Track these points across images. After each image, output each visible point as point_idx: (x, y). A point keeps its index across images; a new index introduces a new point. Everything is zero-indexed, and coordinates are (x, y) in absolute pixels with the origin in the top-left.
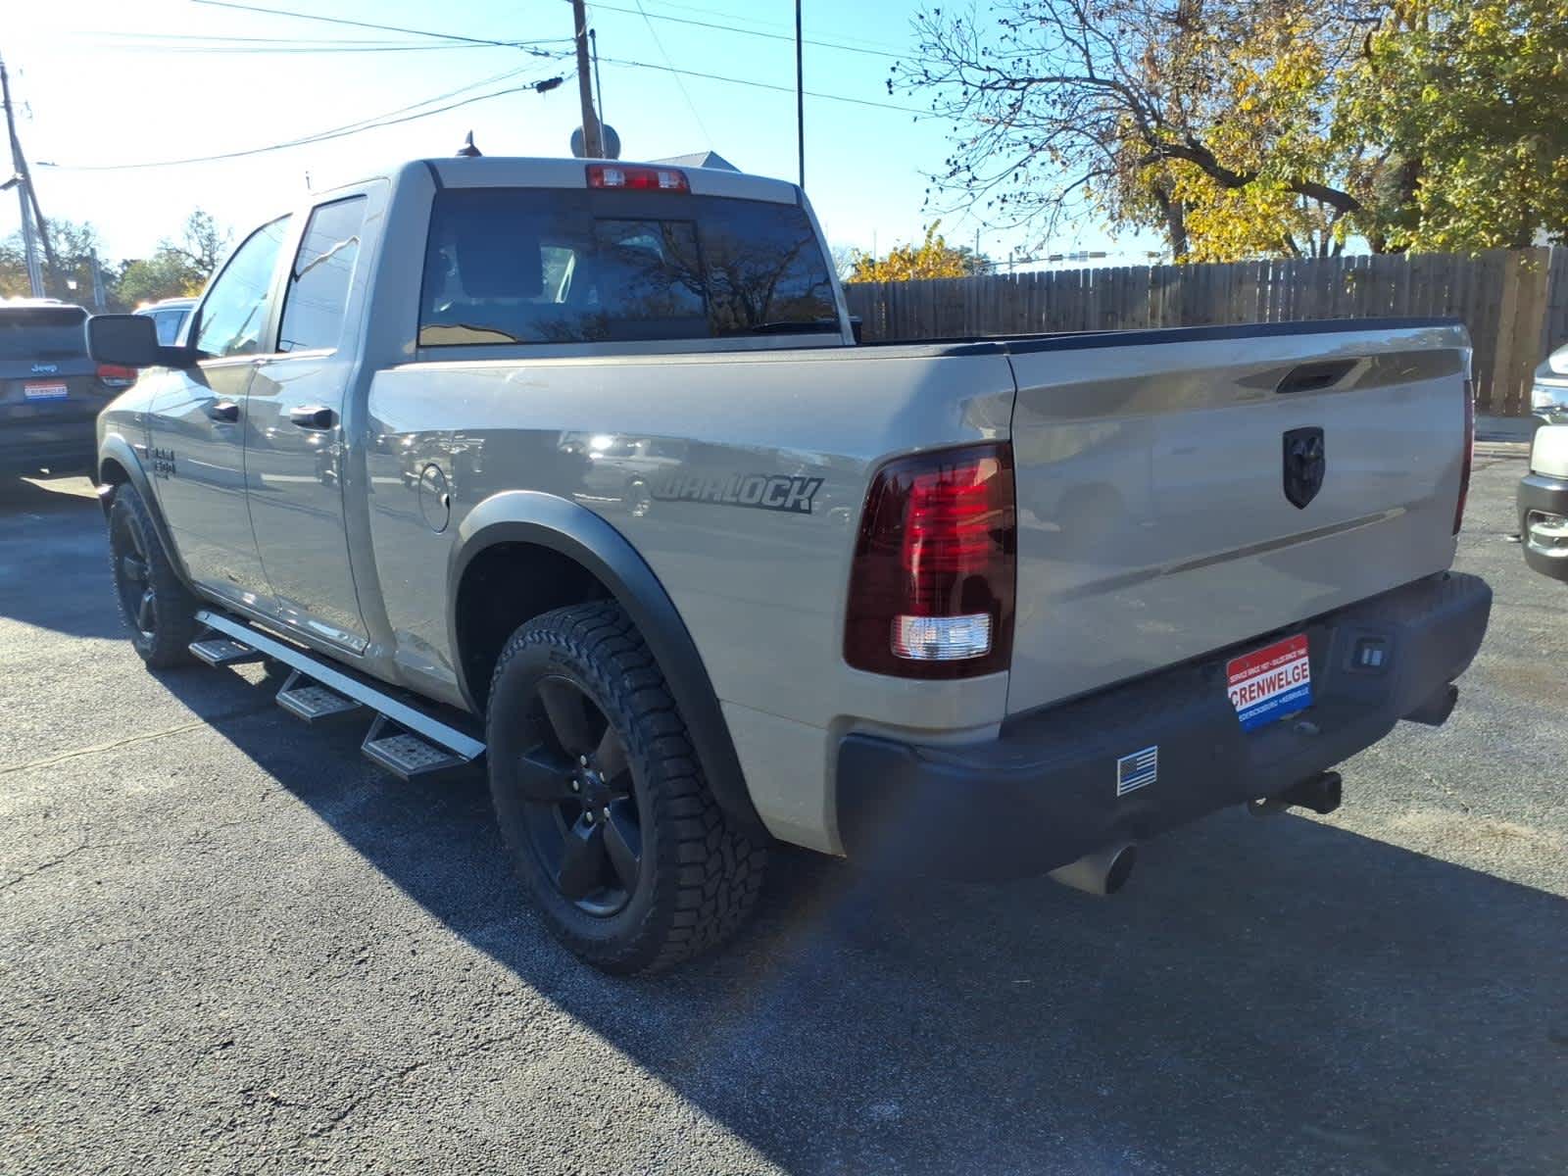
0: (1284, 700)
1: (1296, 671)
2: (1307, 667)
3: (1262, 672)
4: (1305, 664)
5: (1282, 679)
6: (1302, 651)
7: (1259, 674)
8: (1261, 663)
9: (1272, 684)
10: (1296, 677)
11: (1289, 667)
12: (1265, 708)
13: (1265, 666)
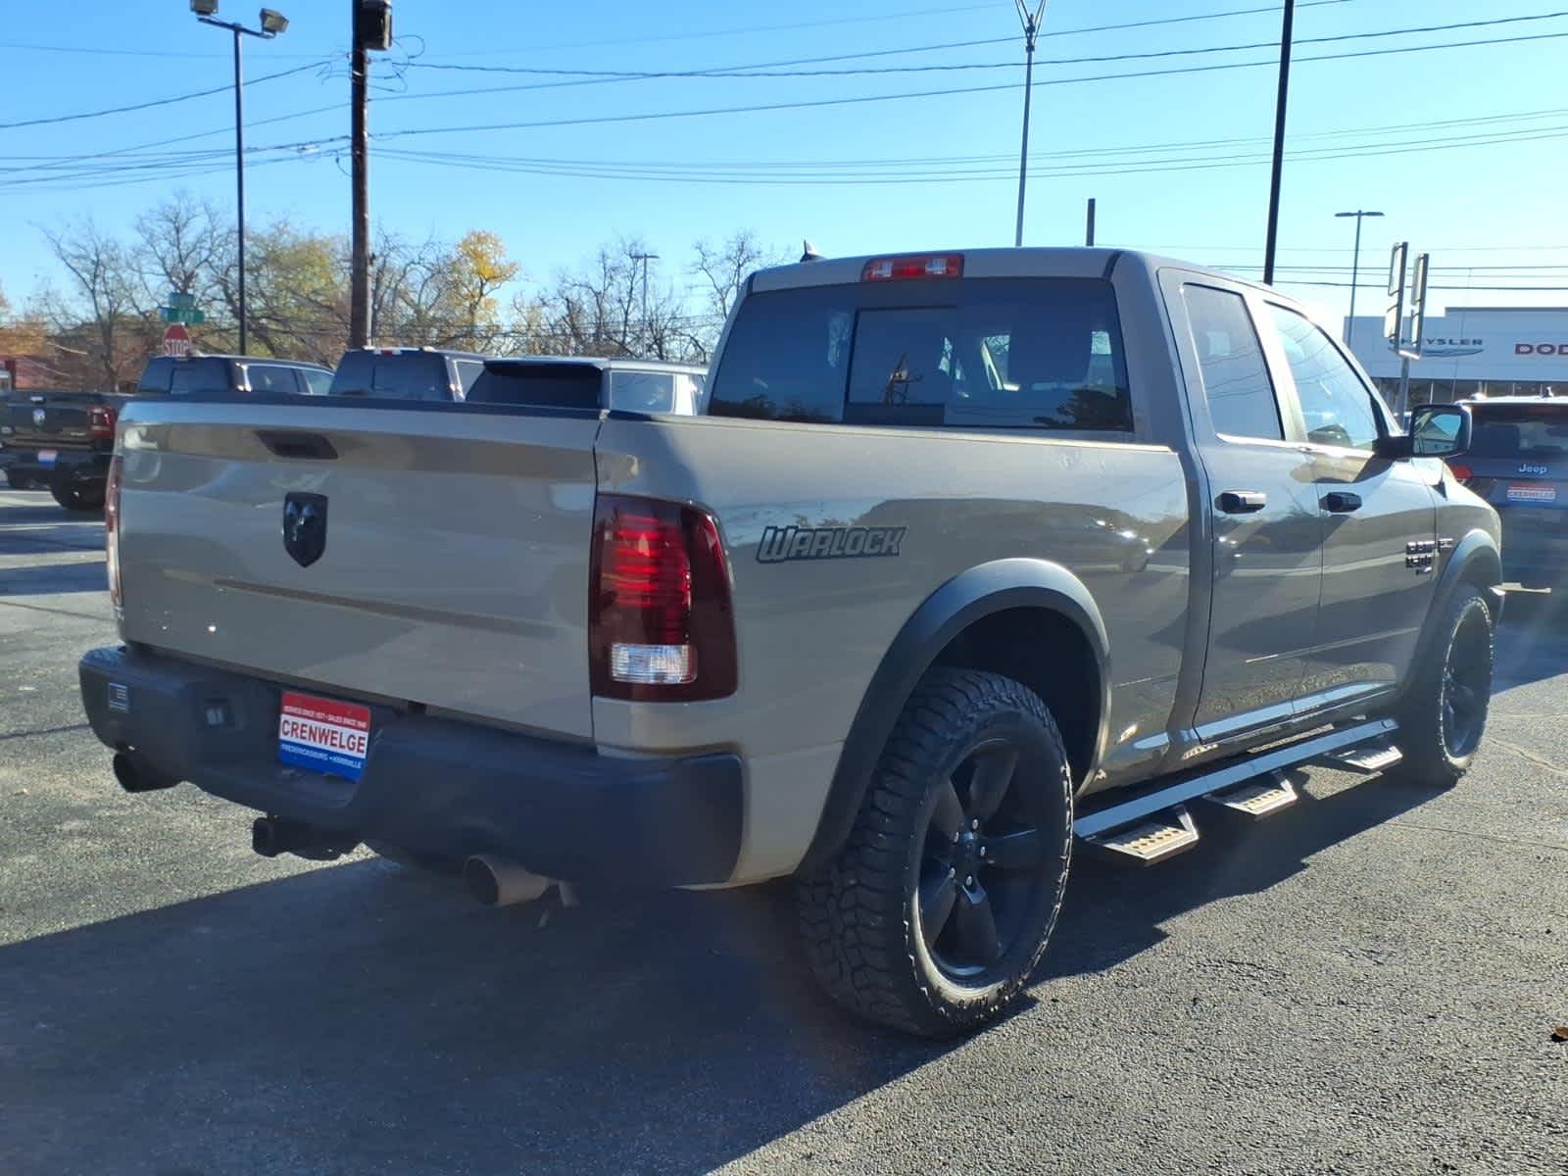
0: (335, 759)
1: (352, 740)
2: (365, 742)
3: (315, 719)
4: (364, 739)
5: (335, 738)
6: (363, 725)
7: (310, 718)
8: (317, 711)
9: (323, 735)
10: (351, 746)
11: (347, 732)
12: (314, 754)
13: (320, 715)
